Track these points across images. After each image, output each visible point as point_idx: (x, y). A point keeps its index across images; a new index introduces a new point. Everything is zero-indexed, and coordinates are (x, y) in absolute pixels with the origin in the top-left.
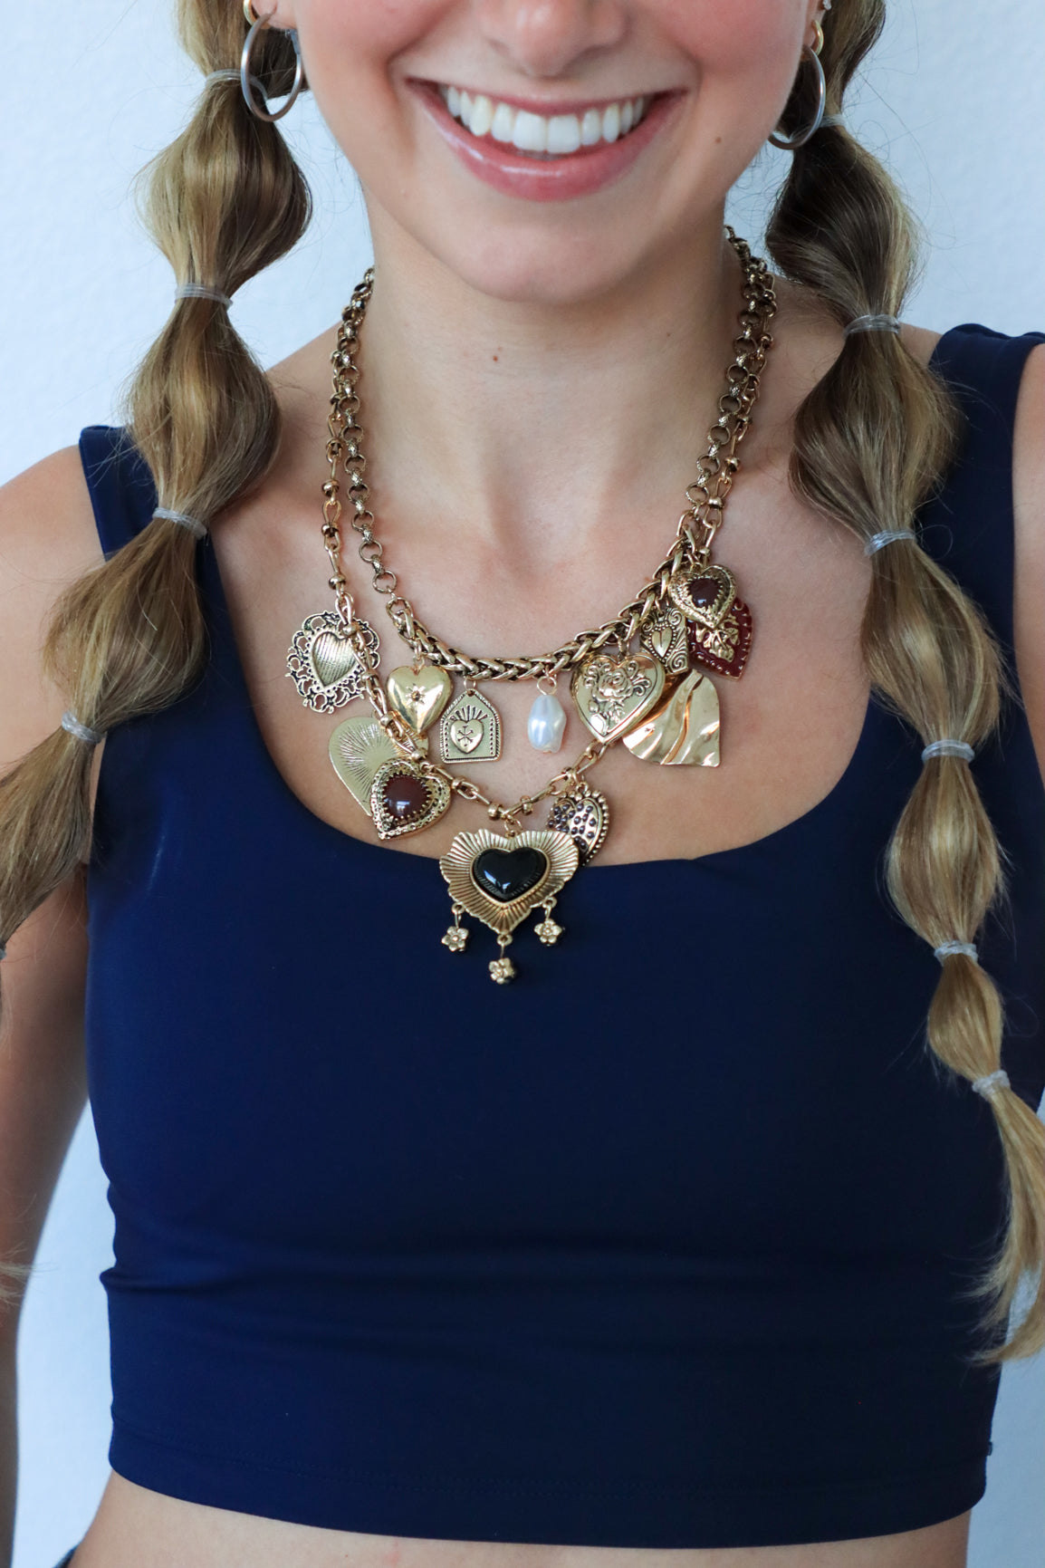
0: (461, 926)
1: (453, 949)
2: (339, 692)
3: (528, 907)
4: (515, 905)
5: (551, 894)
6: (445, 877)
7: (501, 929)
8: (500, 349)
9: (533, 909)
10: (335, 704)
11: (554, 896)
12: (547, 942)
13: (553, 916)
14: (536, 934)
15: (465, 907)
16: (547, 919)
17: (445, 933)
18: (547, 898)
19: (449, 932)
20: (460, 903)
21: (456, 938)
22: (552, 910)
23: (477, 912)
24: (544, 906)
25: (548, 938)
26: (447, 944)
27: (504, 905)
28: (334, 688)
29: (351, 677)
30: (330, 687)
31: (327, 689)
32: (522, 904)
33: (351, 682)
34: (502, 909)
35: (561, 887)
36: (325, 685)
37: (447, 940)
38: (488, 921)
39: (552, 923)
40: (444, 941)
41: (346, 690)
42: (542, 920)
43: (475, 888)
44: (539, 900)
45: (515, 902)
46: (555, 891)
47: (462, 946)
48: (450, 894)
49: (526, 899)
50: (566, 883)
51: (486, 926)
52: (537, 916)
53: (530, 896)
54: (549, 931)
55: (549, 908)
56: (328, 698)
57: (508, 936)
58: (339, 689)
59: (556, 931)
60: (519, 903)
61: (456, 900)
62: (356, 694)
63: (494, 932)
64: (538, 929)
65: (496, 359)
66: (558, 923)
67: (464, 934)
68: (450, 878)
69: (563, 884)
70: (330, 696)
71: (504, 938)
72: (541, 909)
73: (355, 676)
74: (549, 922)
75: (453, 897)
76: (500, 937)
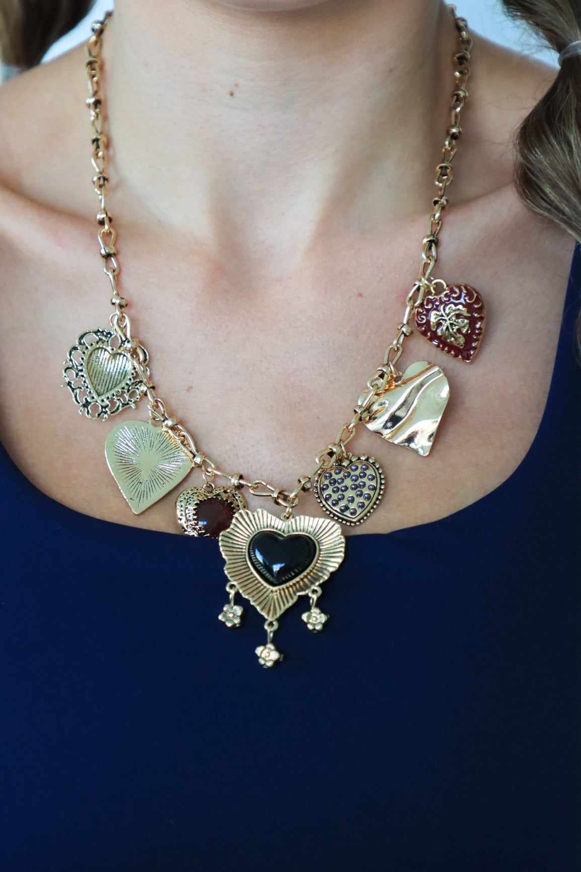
0: (235, 604)
1: (229, 625)
2: (112, 401)
3: (295, 593)
4: (283, 589)
5: (317, 584)
6: (223, 554)
7: (268, 614)
8: (236, 85)
9: (300, 596)
10: (109, 413)
11: (320, 585)
12: (314, 629)
13: (319, 604)
14: (303, 621)
15: (238, 587)
16: (313, 608)
17: (221, 611)
18: (314, 587)
19: (225, 609)
20: (235, 583)
21: (231, 615)
22: (318, 599)
23: (249, 594)
24: (310, 595)
25: (314, 625)
26: (223, 620)
27: (274, 589)
28: (108, 398)
29: (123, 388)
30: (103, 397)
31: (101, 398)
32: (290, 589)
33: (123, 393)
34: (272, 591)
35: (326, 578)
36: (99, 395)
37: (224, 616)
38: (259, 604)
39: (318, 611)
40: (220, 617)
41: (119, 400)
42: (308, 609)
43: (249, 567)
44: (307, 587)
45: (284, 586)
46: (321, 581)
47: (237, 621)
48: (226, 572)
49: (294, 584)
50: (332, 574)
51: (256, 609)
52: (303, 604)
53: (298, 582)
54: (315, 619)
55: (315, 597)
56: (102, 407)
57: (275, 623)
58: (113, 399)
59: (323, 618)
60: (287, 588)
61: (230, 579)
62: (128, 404)
63: (262, 617)
64: (304, 617)
65: (232, 94)
66: (323, 611)
67: (239, 610)
68: (226, 555)
69: (328, 574)
70: (104, 404)
71: (271, 624)
72: (307, 597)
73: (126, 387)
74: (315, 611)
75: (229, 576)
76: (267, 623)
